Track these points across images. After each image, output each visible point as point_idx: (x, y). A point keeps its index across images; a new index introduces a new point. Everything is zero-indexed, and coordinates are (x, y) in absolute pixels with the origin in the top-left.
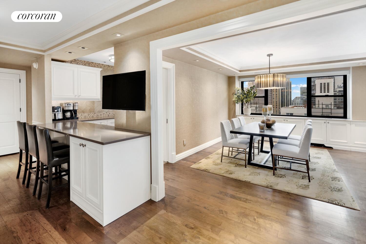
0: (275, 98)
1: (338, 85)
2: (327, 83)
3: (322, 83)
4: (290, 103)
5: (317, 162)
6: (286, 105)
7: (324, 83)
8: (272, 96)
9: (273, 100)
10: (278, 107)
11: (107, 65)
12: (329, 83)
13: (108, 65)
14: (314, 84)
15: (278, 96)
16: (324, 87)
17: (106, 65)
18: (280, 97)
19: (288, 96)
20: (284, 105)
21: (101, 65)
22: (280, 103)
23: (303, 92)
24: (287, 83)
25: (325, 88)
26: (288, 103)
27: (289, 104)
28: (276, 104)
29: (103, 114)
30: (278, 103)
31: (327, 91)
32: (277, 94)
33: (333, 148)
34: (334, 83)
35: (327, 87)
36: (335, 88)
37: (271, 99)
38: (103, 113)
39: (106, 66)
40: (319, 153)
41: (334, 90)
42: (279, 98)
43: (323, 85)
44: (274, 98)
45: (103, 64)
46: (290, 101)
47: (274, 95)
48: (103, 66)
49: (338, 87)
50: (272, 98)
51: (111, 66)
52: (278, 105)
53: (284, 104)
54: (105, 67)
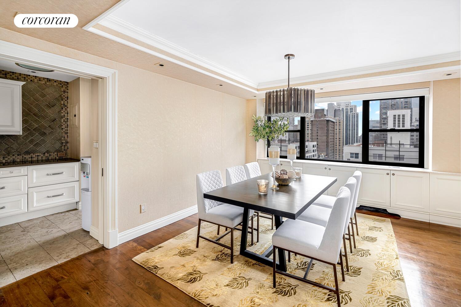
0: (338, 133)
1: (416, 118)
2: (403, 115)
3: (395, 115)
4: (357, 140)
5: (369, 250)
6: (352, 143)
7: (398, 115)
8: (334, 131)
9: (335, 136)
10: (341, 144)
11: (46, 78)
12: (404, 115)
13: (48, 79)
14: (386, 116)
15: (341, 131)
16: (398, 120)
17: (44, 78)
18: (345, 132)
19: (354, 131)
20: (350, 143)
21: (31, 78)
22: (344, 140)
23: (373, 126)
24: (353, 114)
25: (400, 122)
26: (354, 140)
27: (356, 142)
28: (340, 141)
29: (36, 156)
30: (341, 140)
31: (402, 125)
32: (341, 129)
33: (401, 216)
34: (411, 115)
35: (403, 120)
36: (413, 122)
37: (333, 135)
38: (37, 154)
39: (44, 80)
40: (376, 227)
41: (411, 123)
42: (343, 133)
43: (397, 118)
44: (336, 134)
45: (36, 77)
46: (357, 137)
47: (336, 129)
48: (36, 80)
49: (416, 120)
50: (334, 133)
51: (53, 80)
52: (341, 142)
53: (350, 141)
54: (40, 80)
